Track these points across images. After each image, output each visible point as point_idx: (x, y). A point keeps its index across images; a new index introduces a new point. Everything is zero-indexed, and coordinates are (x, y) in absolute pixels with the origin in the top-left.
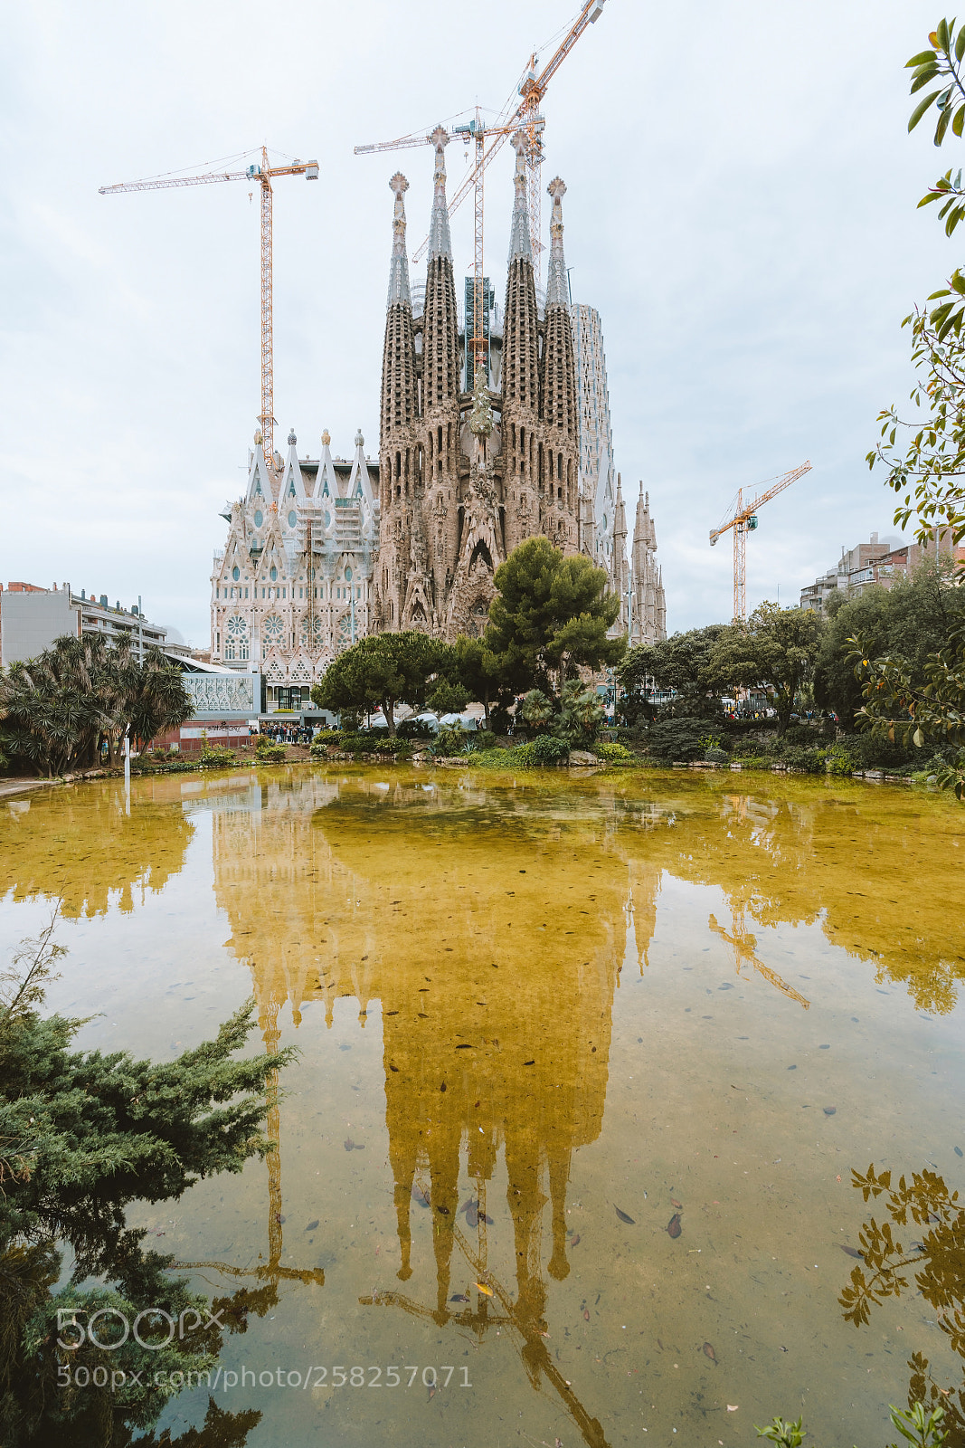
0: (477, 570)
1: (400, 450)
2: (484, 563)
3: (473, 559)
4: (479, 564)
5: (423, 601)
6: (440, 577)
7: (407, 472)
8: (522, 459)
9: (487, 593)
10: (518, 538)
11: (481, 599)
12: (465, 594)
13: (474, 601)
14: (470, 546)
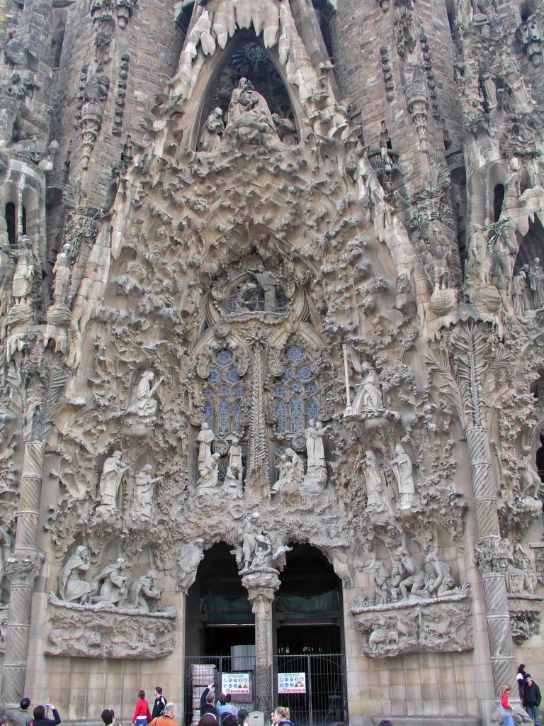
9: (275, 207)
10: (383, 52)
11: (254, 250)
12: (175, 205)
13: (223, 254)
14: (199, 46)
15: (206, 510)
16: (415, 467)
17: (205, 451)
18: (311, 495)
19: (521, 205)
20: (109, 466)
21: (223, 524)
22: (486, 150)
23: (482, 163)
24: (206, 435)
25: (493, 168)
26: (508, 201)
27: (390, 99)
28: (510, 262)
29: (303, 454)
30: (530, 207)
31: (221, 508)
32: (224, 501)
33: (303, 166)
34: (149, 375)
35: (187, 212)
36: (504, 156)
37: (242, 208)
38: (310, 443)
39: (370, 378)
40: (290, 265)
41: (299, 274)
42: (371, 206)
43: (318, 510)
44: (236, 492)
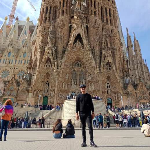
0: (77, 46)
1: (48, 5)
2: (80, 43)
3: (75, 42)
4: (77, 44)
5: (51, 57)
6: (60, 49)
7: (50, 13)
8: (95, 10)
9: (81, 56)
10: (94, 36)
11: (78, 59)
12: (71, 55)
13: (75, 60)
14: (74, 36)
16: (94, 86)
17: (72, 82)
19: (107, 59)
20: (64, 84)
21: (74, 90)
22: (104, 51)
23: (104, 53)
24: (72, 80)
25: (104, 54)
26: (106, 59)
27: (94, 42)
28: (105, 65)
29: (83, 83)
30: (108, 59)
31: (74, 88)
33: (85, 52)
34: (68, 74)
35: (72, 56)
36: (106, 53)
38: (83, 82)
39: (90, 76)
40: (82, 62)
41: (83, 63)
42: (91, 58)
44: (75, 87)
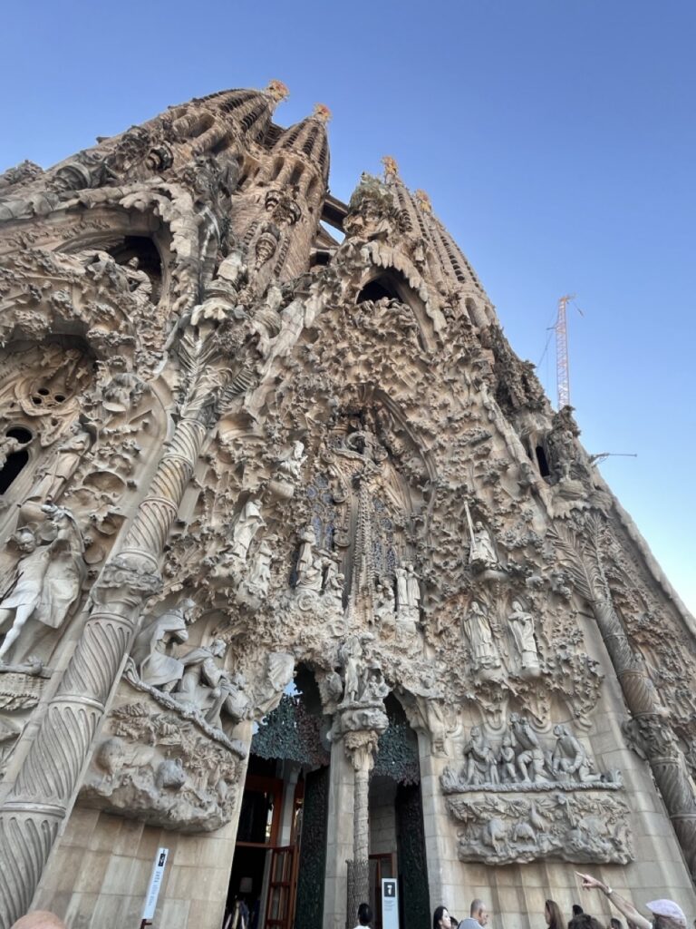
5: (180, 226)
13: (348, 400)
15: (308, 616)
18: (408, 634)
32: (327, 610)
37: (377, 372)
43: (411, 652)
